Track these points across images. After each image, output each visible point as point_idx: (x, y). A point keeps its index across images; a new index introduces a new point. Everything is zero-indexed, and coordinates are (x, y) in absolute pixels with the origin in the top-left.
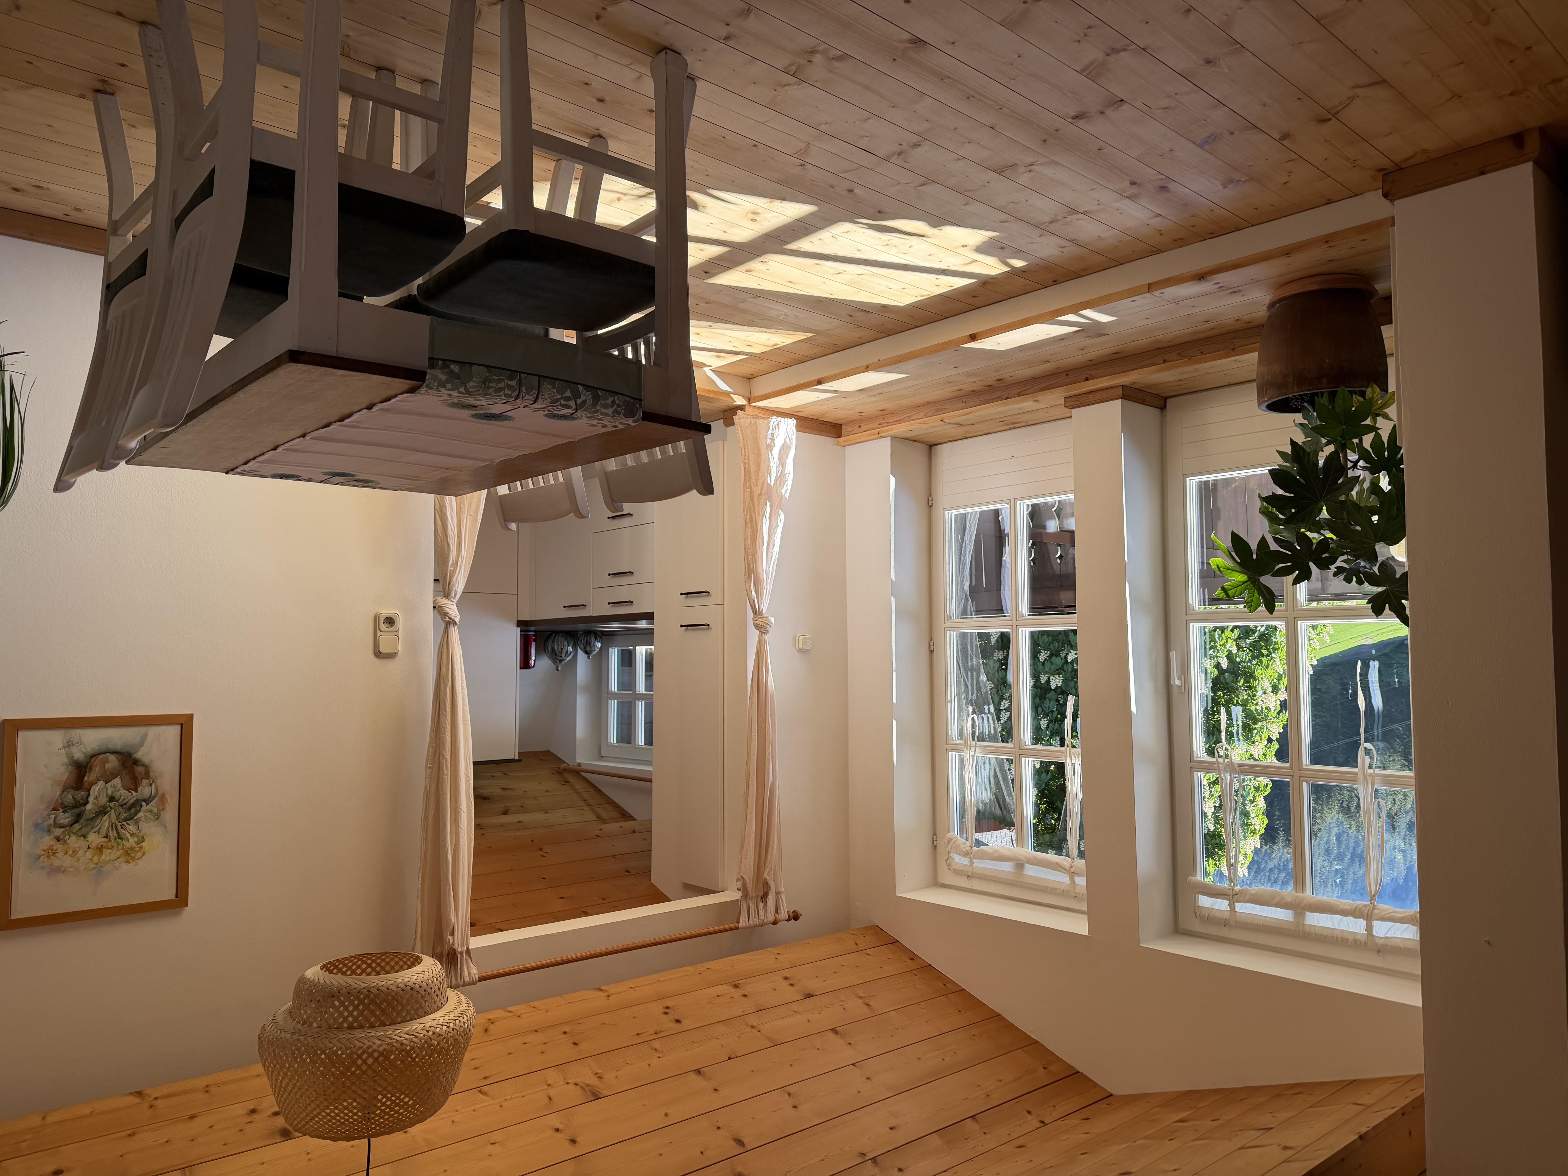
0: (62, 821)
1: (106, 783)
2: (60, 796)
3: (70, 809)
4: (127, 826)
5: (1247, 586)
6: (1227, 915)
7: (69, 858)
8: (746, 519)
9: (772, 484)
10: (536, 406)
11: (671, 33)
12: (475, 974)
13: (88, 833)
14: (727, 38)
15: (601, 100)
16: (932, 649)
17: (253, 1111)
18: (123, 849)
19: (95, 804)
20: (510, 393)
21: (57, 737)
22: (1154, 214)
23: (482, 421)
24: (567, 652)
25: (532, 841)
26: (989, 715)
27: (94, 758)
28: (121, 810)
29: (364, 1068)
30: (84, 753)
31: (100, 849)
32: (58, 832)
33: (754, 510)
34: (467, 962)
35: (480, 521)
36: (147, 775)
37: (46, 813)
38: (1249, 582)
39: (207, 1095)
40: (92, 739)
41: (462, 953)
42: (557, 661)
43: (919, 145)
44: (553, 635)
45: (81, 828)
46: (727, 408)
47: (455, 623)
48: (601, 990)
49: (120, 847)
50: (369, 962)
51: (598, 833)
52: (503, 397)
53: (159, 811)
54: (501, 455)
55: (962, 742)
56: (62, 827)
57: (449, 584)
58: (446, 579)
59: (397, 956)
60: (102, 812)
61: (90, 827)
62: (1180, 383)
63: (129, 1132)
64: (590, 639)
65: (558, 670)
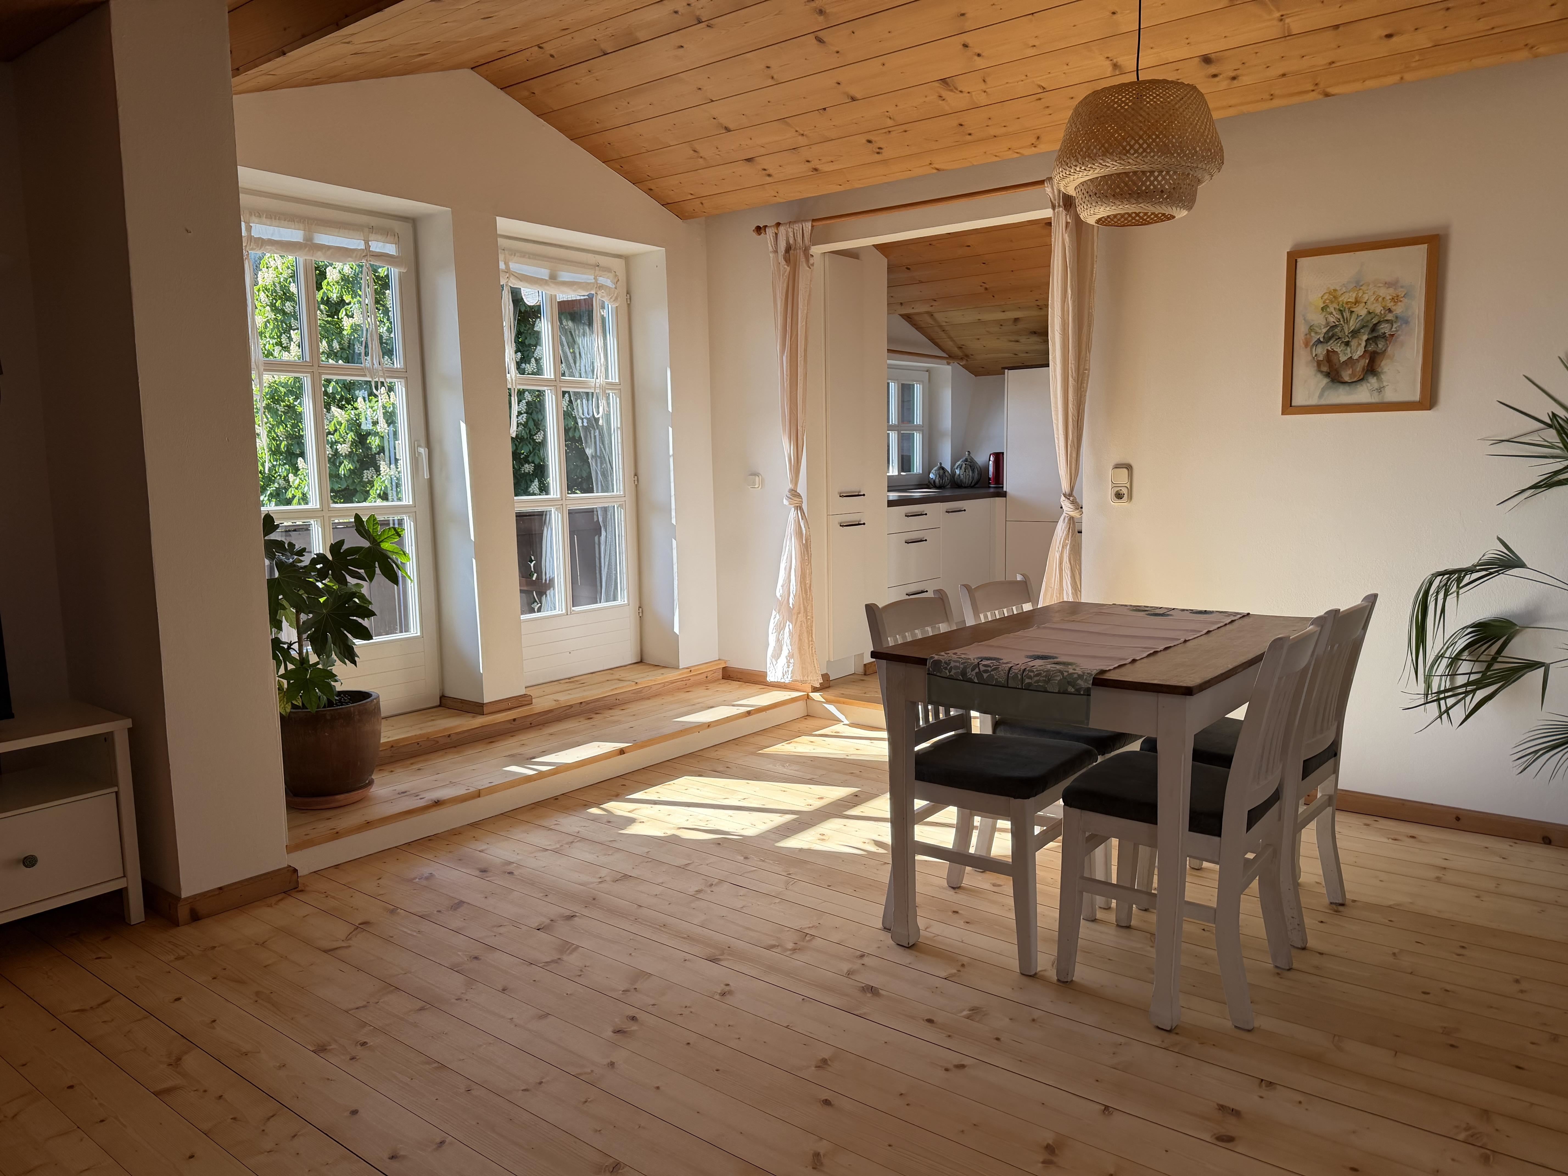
0: (1386, 325)
1: (1351, 357)
2: (1388, 347)
3: (1380, 336)
4: (1335, 321)
5: (379, 538)
6: (372, 237)
7: (1381, 294)
8: (810, 591)
9: (788, 622)
10: (1010, 665)
11: (906, 957)
12: (1048, 187)
13: (1366, 315)
14: (862, 956)
15: (956, 912)
16: (636, 477)
17: (1234, 78)
18: (1339, 302)
19: (1360, 339)
20: (1030, 673)
21: (1390, 396)
22: (486, 852)
23: (1049, 655)
24: (961, 469)
25: (993, 296)
26: (583, 417)
27: (1361, 378)
28: (1340, 335)
29: (1141, 141)
30: (1368, 382)
31: (1357, 302)
32: (1390, 317)
33: (803, 600)
34: (1054, 197)
35: (1044, 583)
36: (1319, 364)
37: (1399, 333)
38: (378, 541)
39: (1272, 93)
40: (1363, 394)
41: (1059, 206)
42: (969, 460)
43: (697, 891)
44: (973, 484)
45: (1372, 319)
46: (827, 690)
47: (1065, 495)
48: (937, 169)
49: (1341, 303)
50: (1137, 218)
51: (934, 303)
52: (1035, 670)
53: (1310, 333)
54: (1032, 632)
55: (607, 391)
56: (1387, 320)
57: (1069, 528)
58: (1072, 532)
59: (1115, 222)
60: (1355, 333)
61: (1365, 320)
62: (433, 718)
63: (1333, 65)
64: (939, 481)
65: (969, 452)
